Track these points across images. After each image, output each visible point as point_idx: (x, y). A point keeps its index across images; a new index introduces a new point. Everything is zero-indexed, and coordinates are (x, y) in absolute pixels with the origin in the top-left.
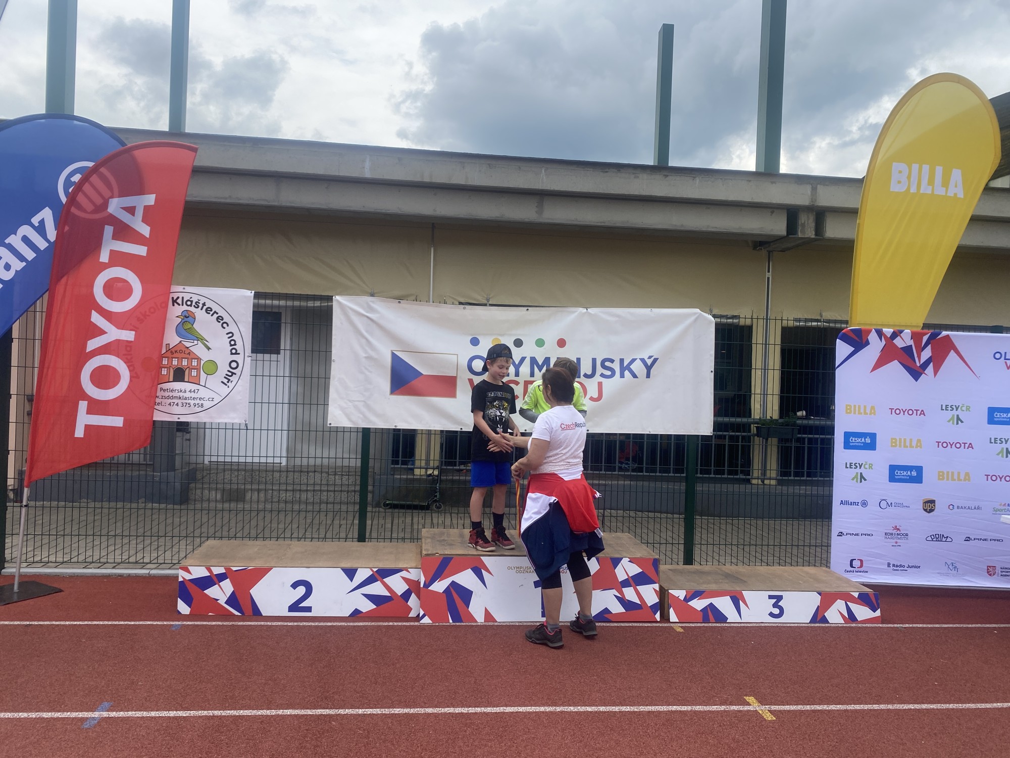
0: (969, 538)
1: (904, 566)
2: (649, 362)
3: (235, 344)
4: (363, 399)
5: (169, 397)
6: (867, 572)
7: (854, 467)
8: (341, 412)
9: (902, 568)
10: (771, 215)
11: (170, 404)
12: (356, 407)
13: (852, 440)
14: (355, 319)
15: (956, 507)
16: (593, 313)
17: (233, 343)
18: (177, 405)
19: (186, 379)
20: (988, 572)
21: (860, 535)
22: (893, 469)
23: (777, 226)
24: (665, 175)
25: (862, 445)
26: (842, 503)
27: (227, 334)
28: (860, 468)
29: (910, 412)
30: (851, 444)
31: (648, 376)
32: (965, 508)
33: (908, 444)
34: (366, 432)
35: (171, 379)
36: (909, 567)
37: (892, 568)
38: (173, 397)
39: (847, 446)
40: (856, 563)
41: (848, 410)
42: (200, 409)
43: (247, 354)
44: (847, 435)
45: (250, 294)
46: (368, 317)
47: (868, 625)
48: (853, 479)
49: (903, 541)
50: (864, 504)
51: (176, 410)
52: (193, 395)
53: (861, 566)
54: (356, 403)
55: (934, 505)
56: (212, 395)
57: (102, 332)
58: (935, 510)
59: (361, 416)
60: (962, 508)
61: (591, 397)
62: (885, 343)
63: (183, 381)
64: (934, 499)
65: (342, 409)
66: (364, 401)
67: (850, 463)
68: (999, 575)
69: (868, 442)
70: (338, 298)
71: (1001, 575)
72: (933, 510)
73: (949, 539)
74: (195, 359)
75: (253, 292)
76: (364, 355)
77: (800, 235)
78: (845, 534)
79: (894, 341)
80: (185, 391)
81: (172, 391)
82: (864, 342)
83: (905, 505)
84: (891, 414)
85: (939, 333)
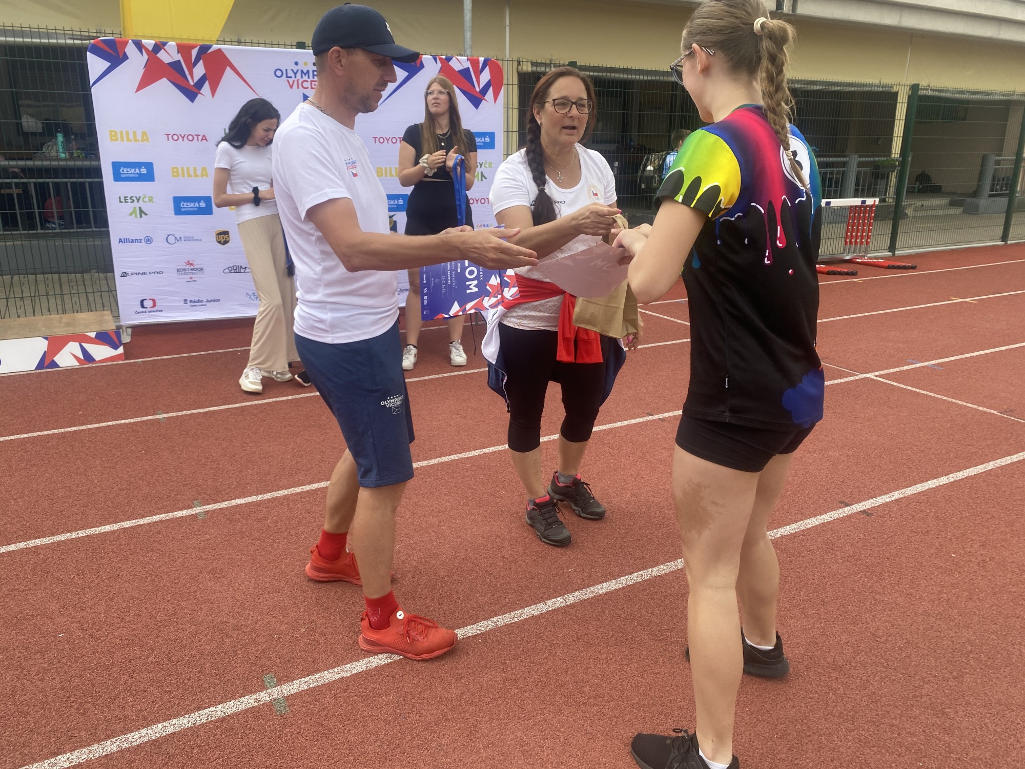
1: (202, 301)
6: (161, 311)
7: (129, 201)
9: (201, 304)
13: (123, 171)
21: (148, 273)
22: (177, 201)
25: (137, 176)
26: (120, 241)
28: (138, 201)
29: (190, 138)
30: (123, 176)
33: (192, 173)
36: (208, 301)
37: (189, 304)
39: (118, 177)
40: (148, 304)
41: (114, 136)
44: (116, 166)
47: (105, 364)
48: (131, 214)
49: (199, 276)
50: (149, 240)
53: (154, 305)
55: (228, 237)
58: (230, 242)
62: (147, 57)
67: (125, 197)
69: (145, 172)
72: (228, 242)
78: (130, 274)
79: (158, 55)
82: (121, 57)
83: (195, 238)
84: (168, 140)
85: (209, 47)
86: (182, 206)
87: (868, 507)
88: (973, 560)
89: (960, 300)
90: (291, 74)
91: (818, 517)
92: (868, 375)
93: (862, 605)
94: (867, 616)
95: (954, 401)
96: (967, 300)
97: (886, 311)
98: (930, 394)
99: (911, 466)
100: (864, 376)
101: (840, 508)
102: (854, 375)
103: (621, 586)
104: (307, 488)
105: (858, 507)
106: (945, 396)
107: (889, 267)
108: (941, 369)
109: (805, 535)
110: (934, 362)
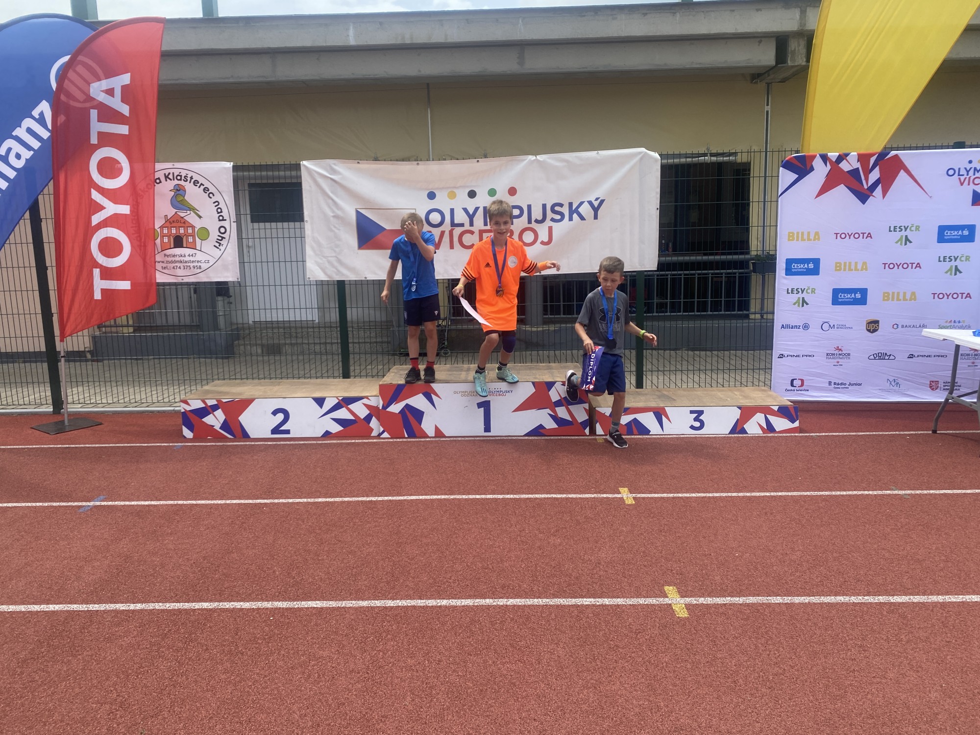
0: (912, 355)
1: (845, 384)
2: (596, 204)
3: (221, 212)
4: (334, 255)
5: (172, 262)
6: (808, 390)
7: (795, 292)
8: (318, 268)
9: (844, 386)
10: (759, 45)
11: (174, 268)
12: (329, 262)
13: (794, 266)
14: (321, 181)
15: (900, 326)
16: (541, 160)
17: (219, 211)
18: (180, 268)
19: (185, 246)
20: (930, 387)
21: (801, 356)
22: (836, 292)
23: (766, 56)
24: (643, 14)
25: (806, 270)
26: (783, 326)
27: (214, 203)
28: (802, 293)
29: (856, 236)
30: (793, 270)
31: (596, 217)
32: (910, 326)
33: (853, 267)
34: (341, 284)
35: (172, 246)
36: (850, 384)
37: (833, 386)
38: (175, 262)
39: (789, 272)
40: (796, 383)
41: (791, 237)
42: (199, 271)
43: (232, 220)
44: (789, 262)
45: (229, 165)
46: (332, 179)
47: (784, 435)
48: (794, 304)
49: (845, 360)
50: (806, 327)
51: (180, 272)
52: (192, 259)
53: (802, 385)
54: (330, 258)
55: (878, 326)
56: (208, 258)
57: (102, 208)
58: (879, 330)
59: (335, 270)
60: (906, 326)
61: (542, 241)
62: (830, 167)
63: (182, 247)
64: (877, 319)
65: (319, 265)
66: (336, 257)
67: (792, 289)
68: (942, 389)
69: (812, 267)
70: (304, 163)
71: (944, 389)
72: (877, 330)
73: (892, 357)
74: (190, 227)
75: (232, 163)
76: (332, 215)
77: (790, 63)
78: (786, 356)
79: (840, 165)
80: (185, 256)
81: (174, 256)
82: (808, 169)
83: (847, 326)
84: (836, 238)
85: (888, 153)
86: (840, 297)
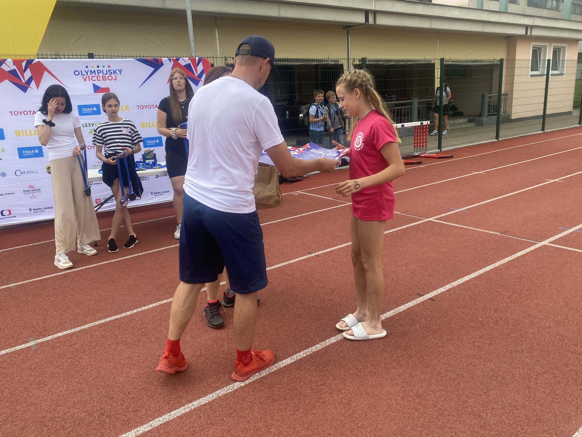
6: (15, 217)
9: (40, 210)
20: (97, 203)
22: (20, 150)
29: (25, 113)
33: (28, 133)
36: (45, 209)
37: (33, 211)
40: (6, 213)
49: (38, 193)
50: (3, 175)
53: (10, 214)
83: (34, 171)
84: (12, 115)
85: (33, 60)
86: (23, 153)
87: (433, 296)
88: (491, 320)
89: (476, 173)
90: (84, 73)
91: (406, 304)
92: (430, 219)
93: (432, 355)
94: (435, 362)
95: (476, 229)
96: (480, 172)
97: (438, 182)
98: (463, 226)
99: (455, 269)
100: (428, 220)
101: (418, 298)
102: (422, 220)
103: (293, 361)
104: (103, 321)
105: (427, 296)
106: (471, 227)
107: (439, 158)
108: (468, 212)
109: (399, 316)
110: (464, 208)
